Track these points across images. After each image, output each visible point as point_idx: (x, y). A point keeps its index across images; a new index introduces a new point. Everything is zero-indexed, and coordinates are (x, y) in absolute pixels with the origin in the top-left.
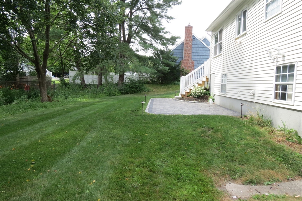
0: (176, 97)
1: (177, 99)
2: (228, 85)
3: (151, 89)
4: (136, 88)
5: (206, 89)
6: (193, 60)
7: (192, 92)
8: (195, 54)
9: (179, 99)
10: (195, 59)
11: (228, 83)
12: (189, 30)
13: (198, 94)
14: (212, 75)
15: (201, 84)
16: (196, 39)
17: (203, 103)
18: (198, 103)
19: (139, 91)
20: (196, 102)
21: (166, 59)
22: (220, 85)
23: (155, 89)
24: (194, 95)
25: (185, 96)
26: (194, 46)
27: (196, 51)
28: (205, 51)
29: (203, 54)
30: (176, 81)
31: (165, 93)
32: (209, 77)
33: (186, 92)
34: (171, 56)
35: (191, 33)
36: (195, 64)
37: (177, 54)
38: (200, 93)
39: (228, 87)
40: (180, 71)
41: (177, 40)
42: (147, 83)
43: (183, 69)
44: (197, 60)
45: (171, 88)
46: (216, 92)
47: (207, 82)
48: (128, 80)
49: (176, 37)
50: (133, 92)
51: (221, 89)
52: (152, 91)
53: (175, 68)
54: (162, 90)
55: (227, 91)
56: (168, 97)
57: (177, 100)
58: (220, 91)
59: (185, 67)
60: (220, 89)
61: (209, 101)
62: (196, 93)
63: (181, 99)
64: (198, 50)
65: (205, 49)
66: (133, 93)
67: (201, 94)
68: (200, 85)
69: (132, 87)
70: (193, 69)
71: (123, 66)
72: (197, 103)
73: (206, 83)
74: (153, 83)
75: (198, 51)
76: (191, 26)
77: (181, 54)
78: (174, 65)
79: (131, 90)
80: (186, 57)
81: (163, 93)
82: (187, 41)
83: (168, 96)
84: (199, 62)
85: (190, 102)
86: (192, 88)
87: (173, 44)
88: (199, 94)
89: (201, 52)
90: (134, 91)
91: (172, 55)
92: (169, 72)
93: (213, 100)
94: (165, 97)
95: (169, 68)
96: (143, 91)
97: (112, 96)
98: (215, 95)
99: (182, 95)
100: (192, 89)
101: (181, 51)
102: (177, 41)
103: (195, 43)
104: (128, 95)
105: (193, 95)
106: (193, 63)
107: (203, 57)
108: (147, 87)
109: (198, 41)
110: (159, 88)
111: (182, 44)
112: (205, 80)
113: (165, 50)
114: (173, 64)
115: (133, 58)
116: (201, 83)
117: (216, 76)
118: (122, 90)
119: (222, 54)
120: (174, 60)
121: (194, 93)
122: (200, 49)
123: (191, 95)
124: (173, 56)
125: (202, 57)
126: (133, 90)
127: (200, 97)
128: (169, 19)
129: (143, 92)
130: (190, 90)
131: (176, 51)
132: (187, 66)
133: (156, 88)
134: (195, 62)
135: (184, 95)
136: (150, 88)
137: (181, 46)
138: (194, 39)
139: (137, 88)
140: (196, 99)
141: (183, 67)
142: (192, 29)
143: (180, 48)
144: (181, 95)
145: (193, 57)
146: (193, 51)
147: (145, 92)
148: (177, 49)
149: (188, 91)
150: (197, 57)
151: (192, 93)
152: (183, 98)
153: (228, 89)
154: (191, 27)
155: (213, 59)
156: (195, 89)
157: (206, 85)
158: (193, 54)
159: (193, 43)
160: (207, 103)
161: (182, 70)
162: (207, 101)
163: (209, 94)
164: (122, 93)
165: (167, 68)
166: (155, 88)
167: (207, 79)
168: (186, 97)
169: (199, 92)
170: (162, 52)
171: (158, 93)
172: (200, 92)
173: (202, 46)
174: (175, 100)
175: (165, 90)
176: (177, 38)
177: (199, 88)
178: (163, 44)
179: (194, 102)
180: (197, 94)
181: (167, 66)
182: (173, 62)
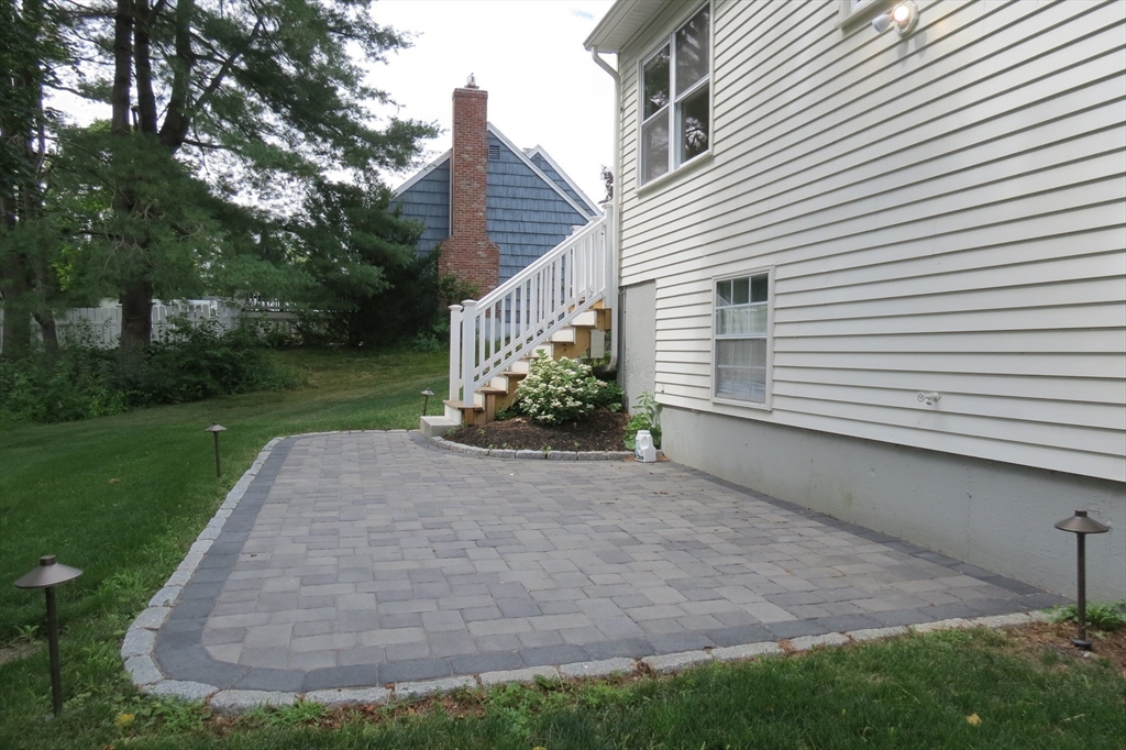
0: (432, 420)
1: (438, 438)
2: (781, 346)
3: (297, 375)
4: (217, 372)
5: (598, 373)
6: (493, 239)
7: (527, 393)
8: (500, 215)
9: (446, 437)
10: (500, 238)
11: (781, 331)
12: (469, 104)
13: (564, 403)
14: (628, 291)
15: (571, 344)
16: (502, 148)
17: (598, 458)
18: (570, 458)
19: (235, 384)
20: (553, 458)
21: (366, 228)
22: (711, 346)
23: (317, 375)
24: (540, 411)
25: (482, 418)
26: (494, 179)
27: (504, 204)
28: (543, 205)
29: (536, 217)
30: (421, 335)
31: (367, 392)
32: (611, 303)
33: (487, 394)
34: (394, 219)
35: (483, 122)
36: (502, 260)
37: (422, 210)
38: (576, 397)
39: (780, 360)
40: (437, 287)
41: (418, 142)
42: (280, 343)
43: (454, 280)
44: (511, 239)
45: (397, 365)
46: (668, 389)
47: (603, 333)
48: (177, 333)
49: (415, 124)
50: (198, 394)
51: (718, 372)
52: (305, 384)
53: (411, 274)
54: (352, 377)
55: (779, 389)
56: (383, 425)
57: (438, 446)
58: (710, 382)
59: (457, 269)
60: (710, 370)
61: (627, 444)
62: (549, 396)
63: (458, 435)
64: (514, 198)
65: (545, 194)
66: (196, 399)
67: (579, 403)
68: (562, 347)
69: (193, 368)
70: (498, 281)
71: (131, 255)
72: (563, 458)
73: (598, 338)
74: (312, 344)
75: (514, 204)
76: (480, 89)
77: (439, 211)
78: (407, 261)
79: (186, 381)
80: (462, 226)
81: (355, 395)
82: (466, 156)
83: (382, 413)
84: (517, 250)
85: (522, 457)
86: (521, 368)
87: (401, 163)
88: (570, 403)
89: (525, 205)
90: (204, 387)
91: (397, 214)
92: (385, 290)
93: (656, 434)
94: (364, 425)
95: (382, 269)
96: (252, 386)
97: (67, 420)
98: (661, 406)
99: (463, 411)
100: (523, 377)
101: (438, 199)
102: (418, 150)
103: (501, 168)
104: (170, 408)
105: (533, 410)
106: (493, 252)
107: (538, 229)
108: (278, 363)
109: (512, 159)
110: (337, 369)
111: (443, 168)
112: (589, 319)
113: (364, 187)
114: (404, 254)
115: (185, 212)
116: (568, 336)
117: (660, 294)
118: (133, 384)
119: (710, 158)
120: (408, 238)
121: (535, 398)
122: (521, 193)
123: (516, 410)
124: (402, 219)
125: (529, 228)
126: (198, 383)
127: (573, 419)
128: (381, 43)
129: (253, 391)
130: (514, 379)
131: (417, 198)
132: (467, 267)
133: (324, 369)
134: (502, 249)
135: (478, 411)
136: (293, 370)
137: (438, 176)
138: (496, 148)
139: (222, 369)
140: (550, 433)
141: (450, 268)
142: (485, 104)
143: (432, 187)
144: (459, 414)
145: (490, 226)
146: (492, 202)
147: (263, 389)
148: (419, 188)
149: (501, 385)
150: (509, 227)
151: (528, 401)
152: (472, 431)
153: (780, 374)
154: (483, 96)
155: (636, 201)
156: (541, 371)
157: (597, 352)
158: (491, 215)
159: (491, 166)
160: (621, 458)
161: (446, 283)
162: (621, 447)
163: (621, 399)
164: (134, 402)
165: (375, 272)
166: (318, 369)
167: (602, 314)
168: (492, 424)
169: (568, 393)
170: (349, 195)
171: (336, 396)
172: (573, 391)
173: (530, 182)
174: (425, 442)
175: (366, 375)
176: (420, 136)
177: (566, 365)
178: (355, 159)
179: (546, 457)
180: (556, 403)
181: (372, 264)
182: (401, 243)
